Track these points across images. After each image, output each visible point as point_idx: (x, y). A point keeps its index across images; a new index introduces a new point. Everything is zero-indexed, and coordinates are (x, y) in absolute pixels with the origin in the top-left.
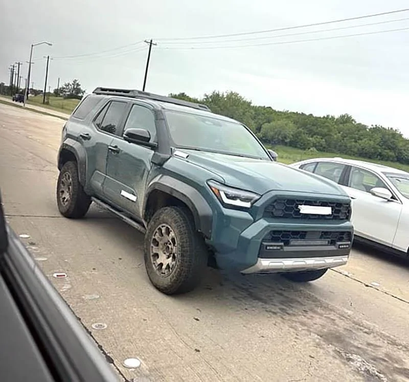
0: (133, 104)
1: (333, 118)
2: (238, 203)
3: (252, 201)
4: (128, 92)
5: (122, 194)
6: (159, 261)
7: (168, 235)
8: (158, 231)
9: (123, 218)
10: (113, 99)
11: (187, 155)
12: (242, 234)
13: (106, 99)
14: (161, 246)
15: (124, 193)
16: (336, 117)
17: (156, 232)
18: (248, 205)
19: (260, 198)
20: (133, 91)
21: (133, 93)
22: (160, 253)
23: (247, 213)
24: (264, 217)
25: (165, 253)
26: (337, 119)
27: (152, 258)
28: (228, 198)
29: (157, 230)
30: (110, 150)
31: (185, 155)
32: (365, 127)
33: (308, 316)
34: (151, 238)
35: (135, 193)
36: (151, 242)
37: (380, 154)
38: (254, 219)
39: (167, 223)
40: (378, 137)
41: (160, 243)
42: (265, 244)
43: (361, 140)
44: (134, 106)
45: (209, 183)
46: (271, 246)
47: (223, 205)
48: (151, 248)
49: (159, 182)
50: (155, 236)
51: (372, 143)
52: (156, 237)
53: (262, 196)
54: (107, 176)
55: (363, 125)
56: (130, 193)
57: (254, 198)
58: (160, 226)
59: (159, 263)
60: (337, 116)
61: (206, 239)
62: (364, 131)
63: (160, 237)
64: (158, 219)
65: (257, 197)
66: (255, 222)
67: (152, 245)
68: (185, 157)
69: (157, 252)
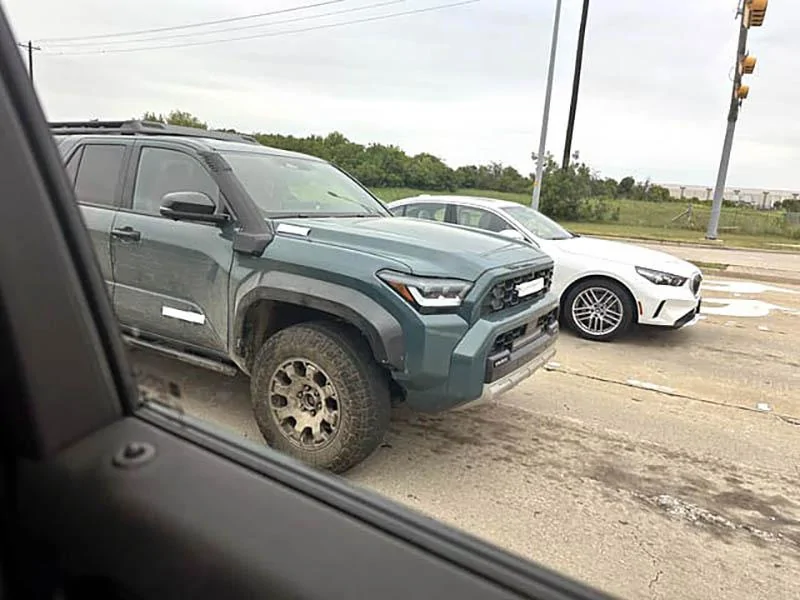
0: (142, 147)
1: (319, 139)
2: (441, 302)
3: (461, 294)
4: (118, 125)
5: (164, 313)
6: (299, 428)
7: (304, 375)
8: (276, 379)
9: (176, 356)
10: (88, 141)
11: (308, 229)
12: (456, 351)
13: (68, 142)
14: (291, 402)
15: (168, 311)
16: (324, 138)
17: (274, 382)
18: (454, 302)
19: (473, 286)
20: (128, 122)
21: (132, 127)
22: (296, 413)
23: (455, 315)
24: (483, 315)
25: (305, 410)
26: (326, 140)
27: (281, 429)
28: (424, 296)
29: (274, 378)
30: (115, 237)
31: (304, 232)
32: (361, 147)
33: (504, 438)
34: (267, 397)
35: (199, 309)
36: (270, 403)
37: (386, 180)
38: (469, 323)
39: (293, 356)
40: (379, 157)
41: (288, 397)
42: (493, 358)
43: (361, 164)
44: (144, 150)
45: (382, 276)
46: (499, 360)
47: (418, 310)
48: (273, 413)
49: (262, 285)
50: (273, 390)
51: (373, 166)
52: (277, 391)
53: (474, 282)
54: (117, 284)
55: (358, 146)
56: (187, 310)
57: (462, 287)
58: (280, 368)
59: (301, 430)
60: (325, 136)
61: (392, 373)
62: (361, 153)
63: (286, 387)
64: (271, 357)
65: (467, 287)
66: (471, 325)
67: (273, 408)
68: (305, 234)
69: (289, 415)
